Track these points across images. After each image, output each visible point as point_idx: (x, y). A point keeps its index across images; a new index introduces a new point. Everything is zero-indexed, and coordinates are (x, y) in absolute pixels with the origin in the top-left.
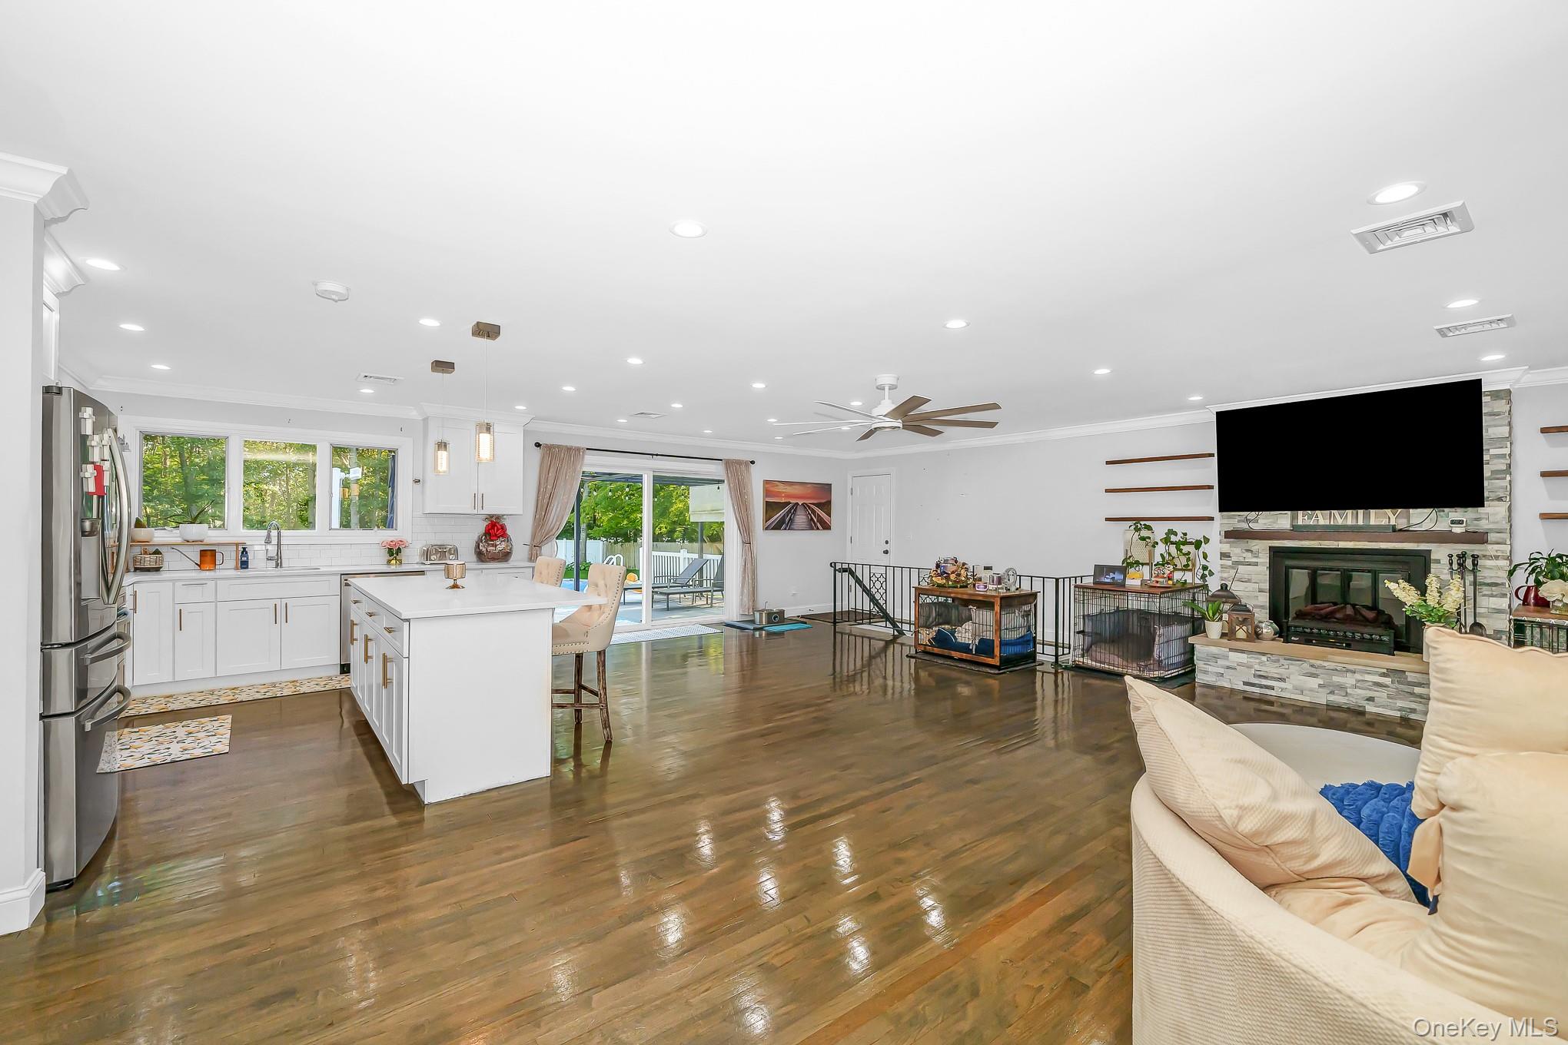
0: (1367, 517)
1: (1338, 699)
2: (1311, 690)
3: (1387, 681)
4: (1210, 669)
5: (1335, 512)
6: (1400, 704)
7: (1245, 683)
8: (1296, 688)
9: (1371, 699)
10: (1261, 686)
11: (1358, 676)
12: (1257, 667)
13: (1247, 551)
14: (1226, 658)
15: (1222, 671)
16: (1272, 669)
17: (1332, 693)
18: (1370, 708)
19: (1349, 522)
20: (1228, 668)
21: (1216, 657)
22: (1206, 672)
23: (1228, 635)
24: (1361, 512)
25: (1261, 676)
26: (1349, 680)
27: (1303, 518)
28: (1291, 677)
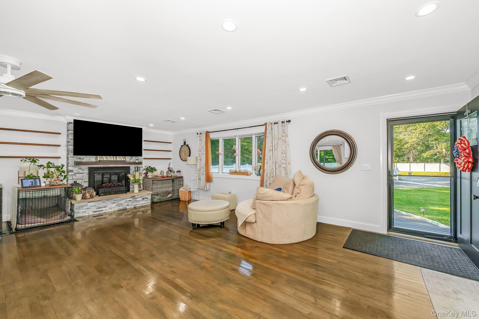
0: (116, 158)
1: (121, 208)
2: (114, 207)
3: (131, 199)
4: (80, 211)
5: (108, 157)
6: (134, 204)
7: (93, 212)
8: (109, 208)
9: (128, 205)
10: (99, 211)
11: (125, 200)
12: (98, 205)
13: (80, 169)
14: (87, 205)
15: (85, 210)
16: (102, 205)
17: (119, 206)
18: (128, 207)
19: (112, 159)
20: (87, 209)
21: (83, 206)
22: (78, 213)
23: (84, 198)
24: (115, 157)
25: (99, 208)
26: (123, 202)
27: (99, 158)
28: (108, 205)
